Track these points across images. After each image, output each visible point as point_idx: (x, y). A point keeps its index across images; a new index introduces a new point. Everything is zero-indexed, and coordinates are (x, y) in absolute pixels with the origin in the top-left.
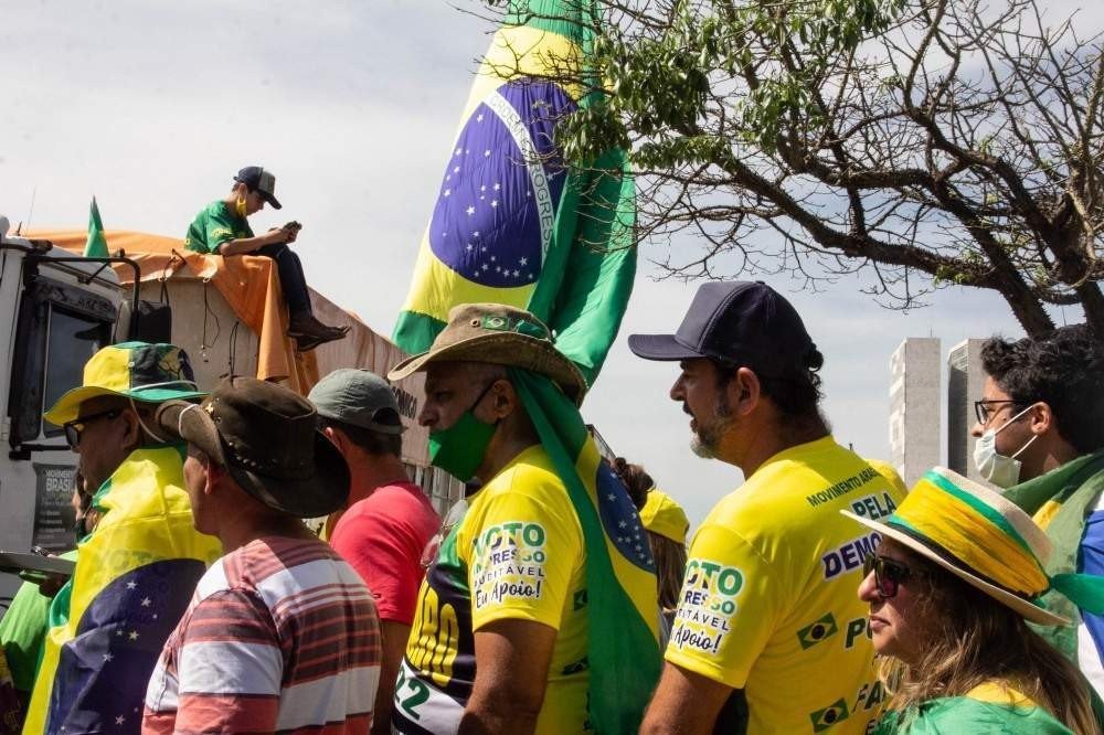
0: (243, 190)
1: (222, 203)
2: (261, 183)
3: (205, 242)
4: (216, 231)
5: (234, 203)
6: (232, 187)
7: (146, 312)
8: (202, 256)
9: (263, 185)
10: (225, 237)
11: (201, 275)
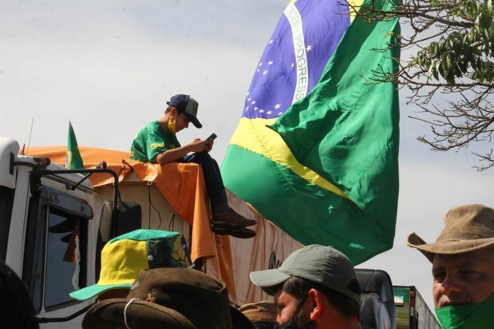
0: (173, 113)
1: (157, 123)
2: (187, 107)
3: (146, 154)
4: (153, 146)
5: (166, 123)
6: (165, 109)
7: (124, 210)
8: (145, 165)
9: (189, 109)
10: (159, 150)
11: (145, 179)
